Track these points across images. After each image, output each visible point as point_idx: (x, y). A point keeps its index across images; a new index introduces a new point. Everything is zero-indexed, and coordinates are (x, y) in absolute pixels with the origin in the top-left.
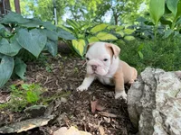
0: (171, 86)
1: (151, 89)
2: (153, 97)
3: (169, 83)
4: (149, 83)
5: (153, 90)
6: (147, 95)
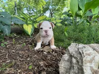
3: (92, 56)
4: (75, 56)
5: (80, 64)
6: (76, 68)
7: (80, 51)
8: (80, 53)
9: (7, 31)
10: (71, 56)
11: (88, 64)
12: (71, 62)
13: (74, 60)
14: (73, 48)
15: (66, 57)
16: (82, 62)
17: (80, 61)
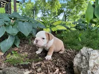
0: (97, 58)
1: (86, 59)
2: (88, 63)
3: (96, 56)
4: (85, 55)
7: (89, 52)
10: (82, 55)
11: (93, 60)
13: (84, 58)
16: (89, 59)
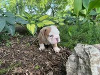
1: (85, 62)
3: (98, 57)
4: (82, 56)
5: (87, 64)
6: (83, 68)
7: (87, 51)
8: (87, 54)
9: (12, 31)
10: (78, 57)
11: (95, 65)
12: (78, 63)
13: (81, 61)
14: (79, 48)
15: (72, 57)
16: (89, 63)
17: (87, 62)
